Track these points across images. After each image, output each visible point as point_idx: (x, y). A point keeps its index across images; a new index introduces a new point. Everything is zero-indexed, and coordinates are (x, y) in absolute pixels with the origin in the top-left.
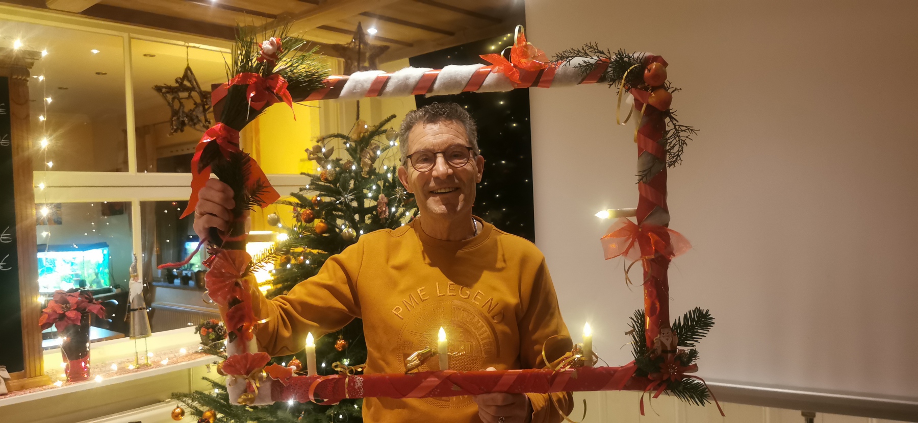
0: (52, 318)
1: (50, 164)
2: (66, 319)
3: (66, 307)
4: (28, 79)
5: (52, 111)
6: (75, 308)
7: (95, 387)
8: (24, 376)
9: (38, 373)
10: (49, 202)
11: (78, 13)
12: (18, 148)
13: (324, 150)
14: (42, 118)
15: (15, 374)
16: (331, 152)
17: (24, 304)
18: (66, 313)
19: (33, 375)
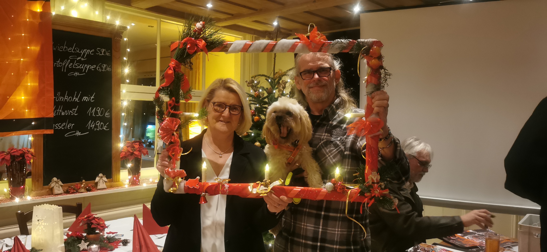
0: (127, 154)
1: (128, 81)
2: (134, 154)
3: (134, 149)
4: (121, 40)
5: (130, 55)
6: (138, 150)
7: (143, 188)
8: (112, 181)
9: (118, 181)
10: (127, 99)
11: (144, 9)
12: (115, 72)
13: (256, 82)
14: (125, 59)
15: (109, 179)
16: (258, 83)
17: (114, 146)
18: (134, 152)
19: (116, 181)
